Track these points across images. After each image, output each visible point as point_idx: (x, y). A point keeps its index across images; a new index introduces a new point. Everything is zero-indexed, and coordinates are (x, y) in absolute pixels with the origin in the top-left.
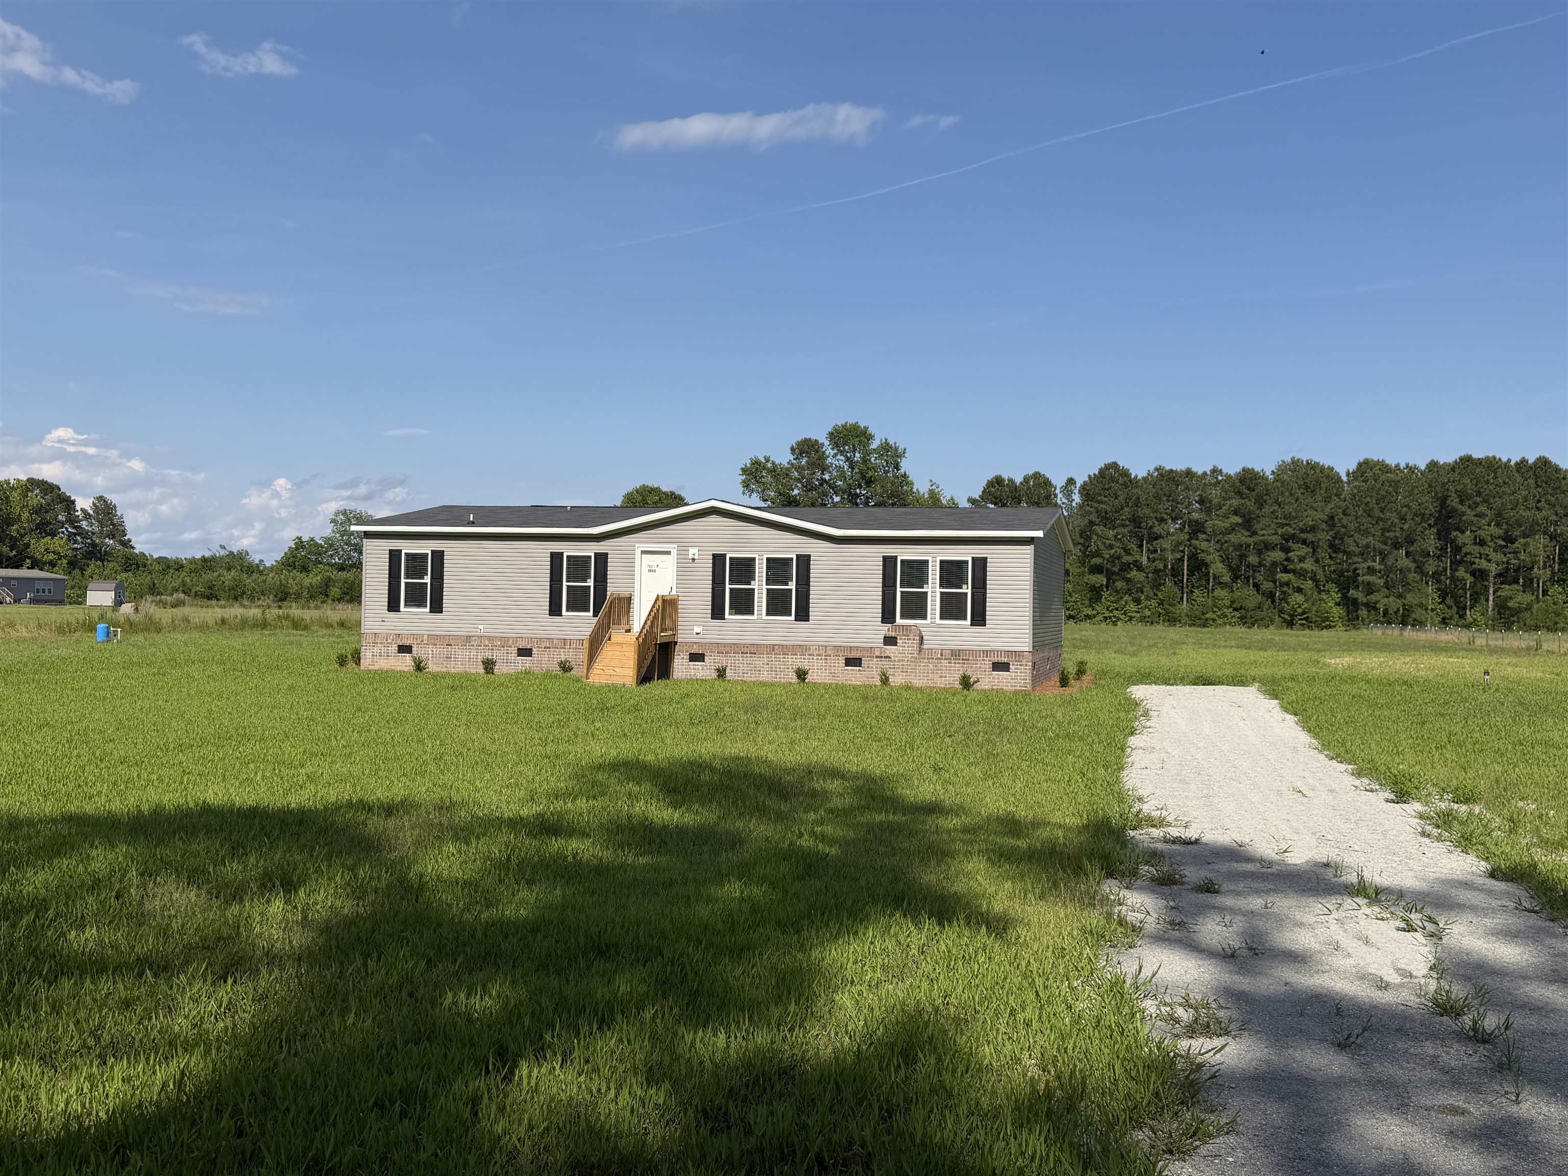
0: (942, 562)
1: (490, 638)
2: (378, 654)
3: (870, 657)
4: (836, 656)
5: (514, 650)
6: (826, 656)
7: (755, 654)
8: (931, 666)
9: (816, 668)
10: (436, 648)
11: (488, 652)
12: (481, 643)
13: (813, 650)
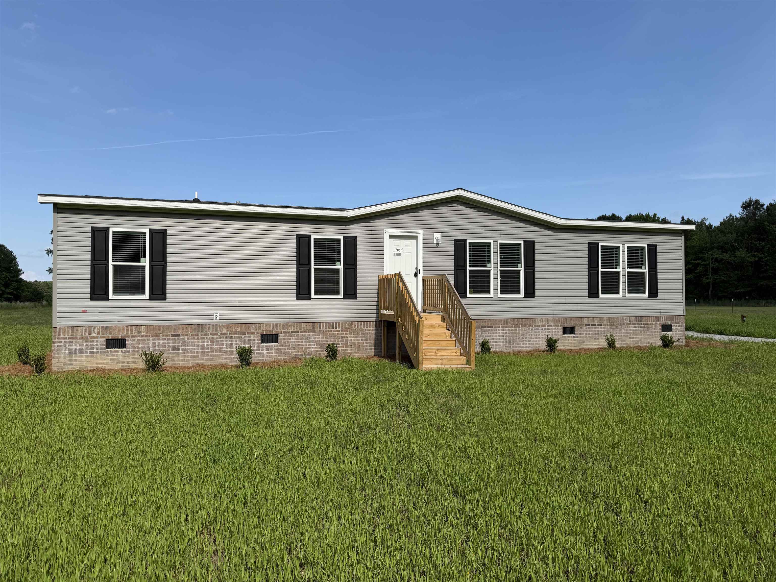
0: (629, 248)
2: (78, 351)
3: (581, 325)
4: (556, 326)
5: (257, 337)
6: (548, 326)
7: (492, 327)
8: (623, 330)
9: (541, 337)
10: (159, 339)
11: (226, 341)
12: (217, 330)
13: (538, 322)
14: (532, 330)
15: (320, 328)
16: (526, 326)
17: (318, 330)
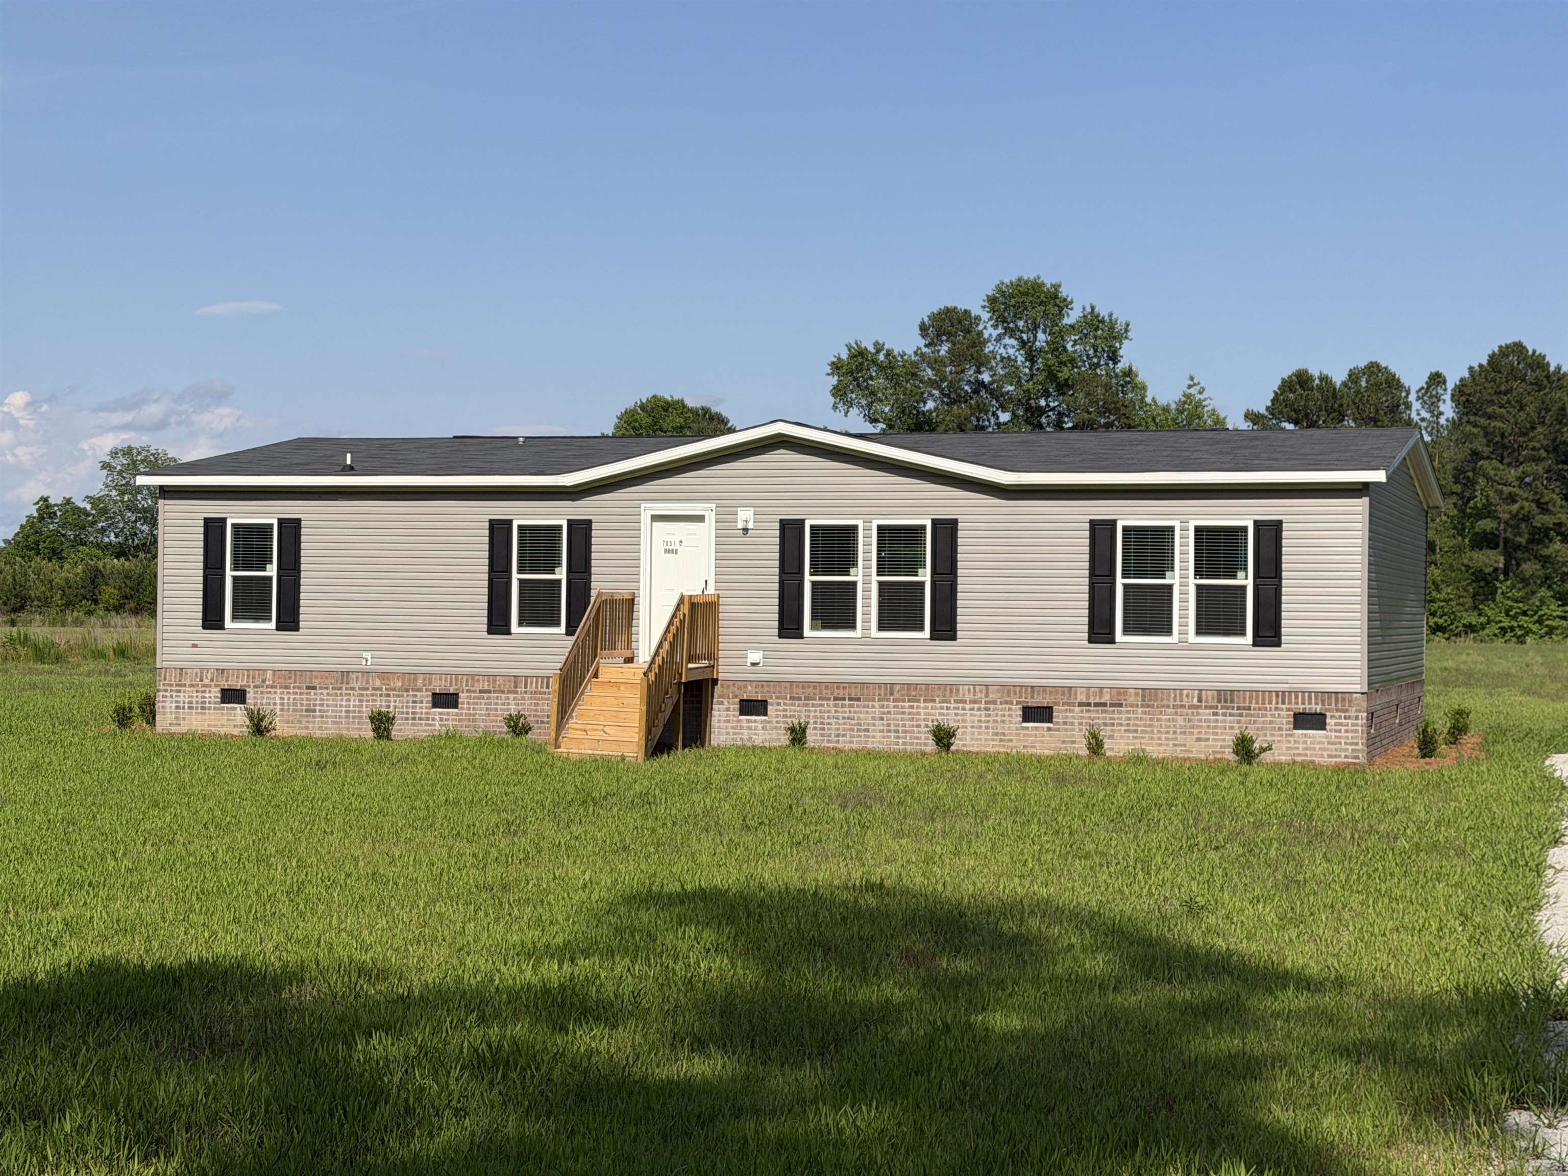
0: (1198, 530)
1: (384, 676)
2: (186, 705)
3: (1069, 704)
4: (1006, 703)
5: (426, 696)
6: (986, 703)
7: (859, 700)
8: (1180, 721)
9: (969, 725)
10: (289, 693)
11: (381, 701)
12: (368, 683)
13: (963, 692)
14: (948, 708)
15: (526, 687)
16: (934, 701)
17: (523, 689)
